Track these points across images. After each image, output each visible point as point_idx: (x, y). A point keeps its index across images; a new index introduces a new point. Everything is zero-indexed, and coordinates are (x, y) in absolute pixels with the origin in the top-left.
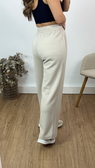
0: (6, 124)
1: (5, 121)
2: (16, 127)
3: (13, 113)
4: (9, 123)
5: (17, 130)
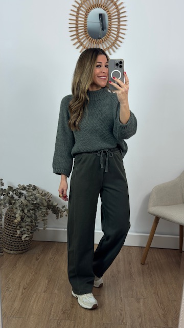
0: (21, 291)
1: (20, 285)
2: (36, 297)
4: (25, 289)
5: (37, 302)
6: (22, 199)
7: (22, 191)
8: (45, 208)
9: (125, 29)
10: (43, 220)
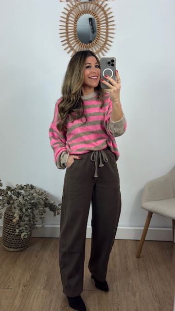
0: (21, 288)
1: (20, 283)
2: (36, 294)
3: (33, 270)
5: (37, 299)
6: (21, 199)
7: (20, 191)
8: (43, 206)
9: (113, 33)
10: (41, 218)
